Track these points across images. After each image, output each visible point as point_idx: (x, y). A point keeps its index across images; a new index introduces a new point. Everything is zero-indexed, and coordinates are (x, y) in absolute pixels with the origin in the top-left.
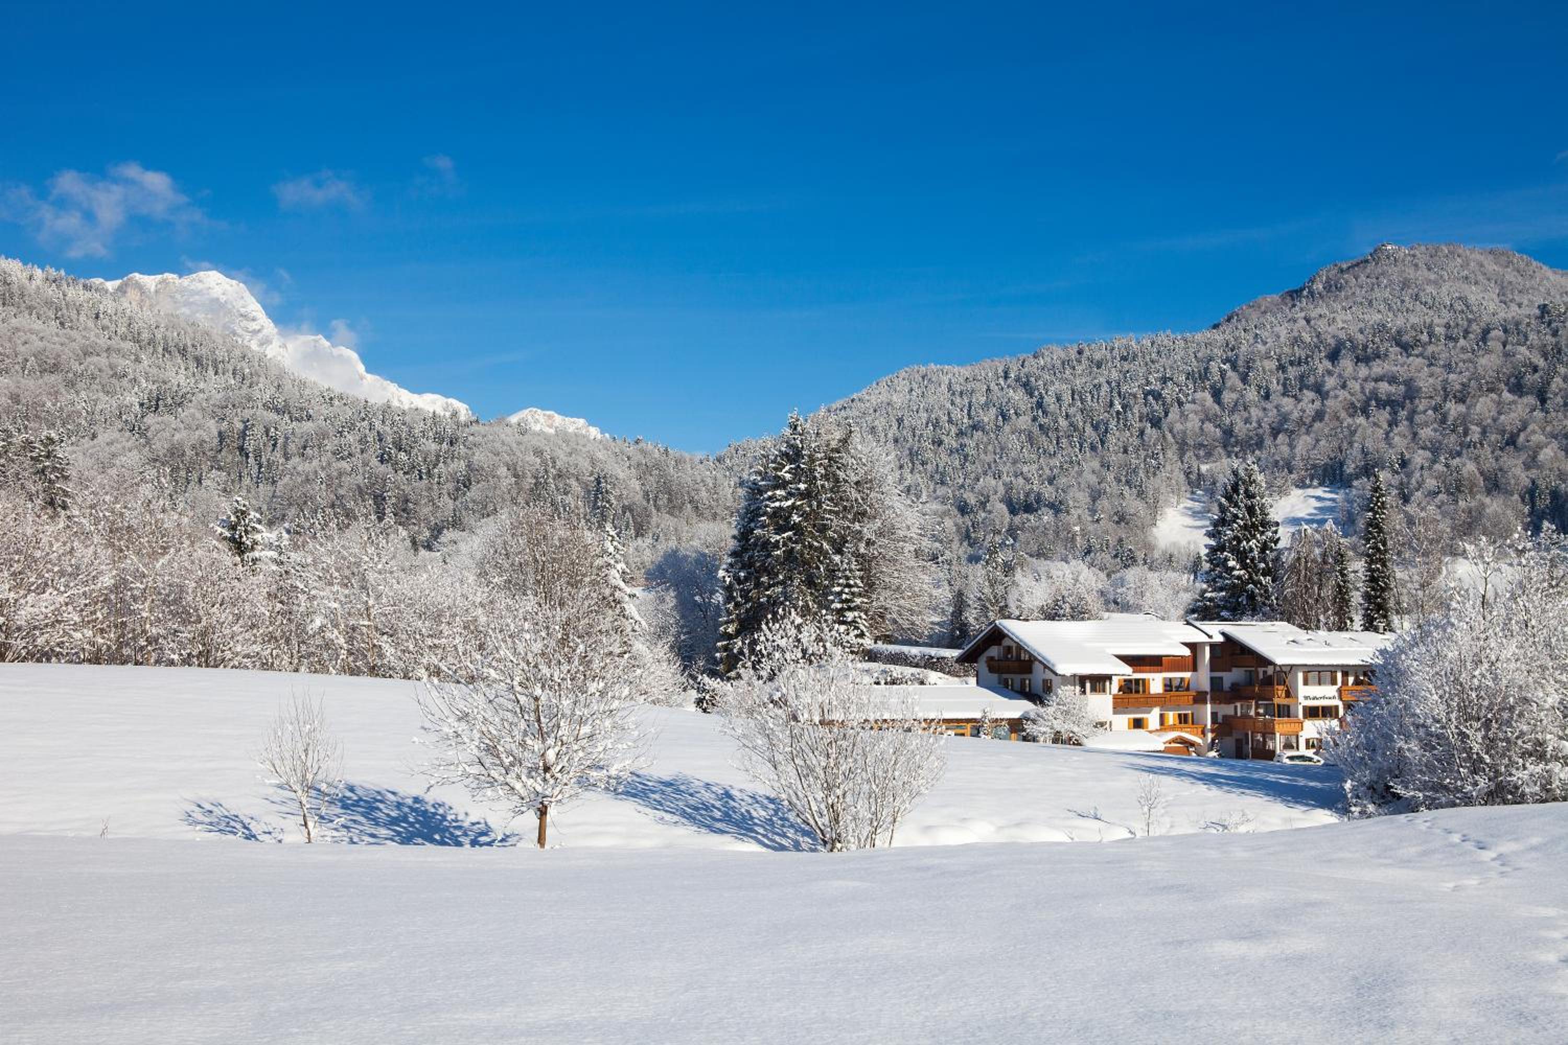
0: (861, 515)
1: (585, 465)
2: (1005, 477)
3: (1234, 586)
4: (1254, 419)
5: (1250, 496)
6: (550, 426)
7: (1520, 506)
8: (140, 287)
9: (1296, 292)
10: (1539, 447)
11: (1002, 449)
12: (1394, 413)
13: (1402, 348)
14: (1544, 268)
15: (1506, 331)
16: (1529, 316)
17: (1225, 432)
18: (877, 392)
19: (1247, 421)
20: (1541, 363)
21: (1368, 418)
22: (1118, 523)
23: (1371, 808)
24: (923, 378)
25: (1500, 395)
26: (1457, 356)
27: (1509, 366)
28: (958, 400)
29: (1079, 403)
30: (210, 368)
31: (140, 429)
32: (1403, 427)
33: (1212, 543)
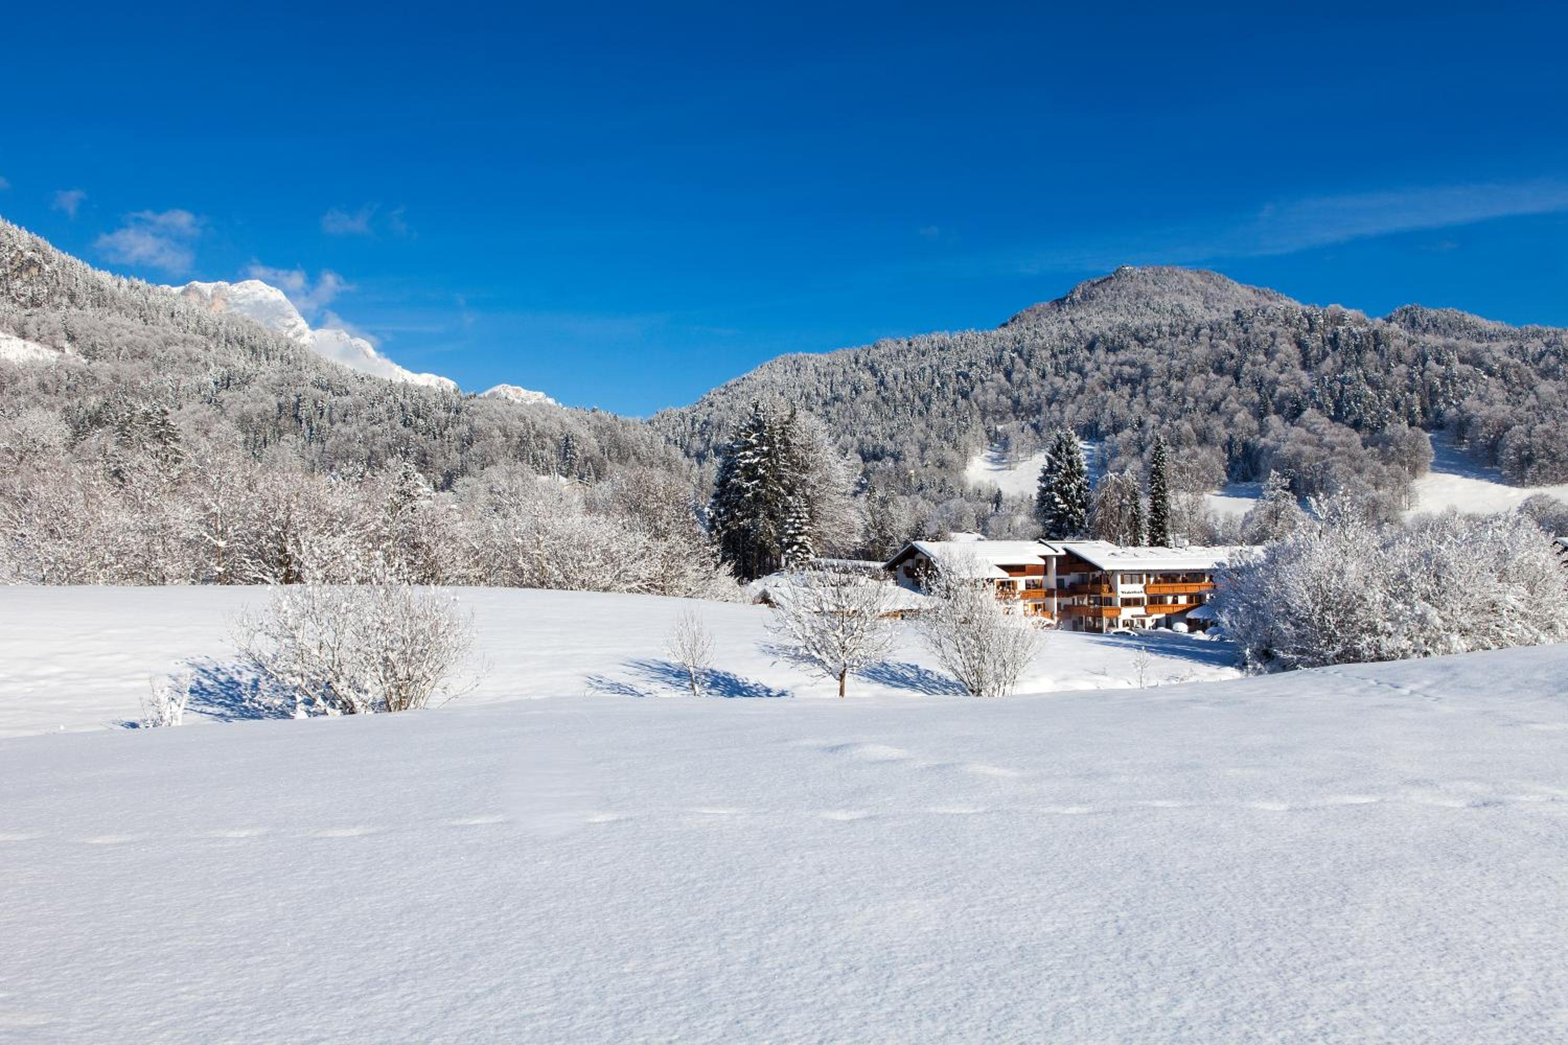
0: (805, 468)
1: (557, 427)
2: (858, 435)
3: (1059, 515)
4: (1035, 392)
5: (1070, 453)
6: (518, 398)
7: (1222, 454)
8: (200, 293)
9: (1061, 300)
10: (1235, 412)
11: (856, 415)
12: (1134, 388)
13: (1139, 341)
14: (1236, 284)
15: (1212, 329)
16: (1228, 319)
17: (1014, 402)
18: (761, 372)
19: (1030, 394)
20: (1236, 352)
21: (1115, 391)
22: (939, 467)
23: (1259, 665)
24: (794, 362)
25: (1207, 376)
26: (1178, 347)
27: (1213, 354)
28: (823, 380)
29: (910, 381)
30: (263, 355)
31: (216, 401)
32: (1140, 398)
33: (1044, 485)
